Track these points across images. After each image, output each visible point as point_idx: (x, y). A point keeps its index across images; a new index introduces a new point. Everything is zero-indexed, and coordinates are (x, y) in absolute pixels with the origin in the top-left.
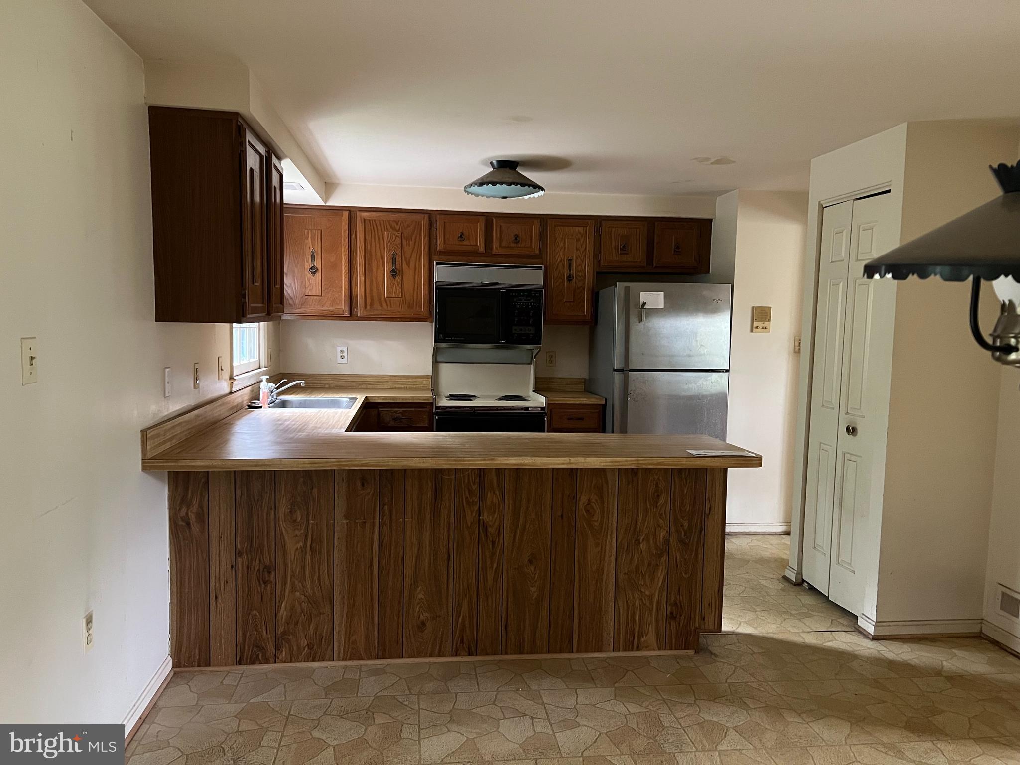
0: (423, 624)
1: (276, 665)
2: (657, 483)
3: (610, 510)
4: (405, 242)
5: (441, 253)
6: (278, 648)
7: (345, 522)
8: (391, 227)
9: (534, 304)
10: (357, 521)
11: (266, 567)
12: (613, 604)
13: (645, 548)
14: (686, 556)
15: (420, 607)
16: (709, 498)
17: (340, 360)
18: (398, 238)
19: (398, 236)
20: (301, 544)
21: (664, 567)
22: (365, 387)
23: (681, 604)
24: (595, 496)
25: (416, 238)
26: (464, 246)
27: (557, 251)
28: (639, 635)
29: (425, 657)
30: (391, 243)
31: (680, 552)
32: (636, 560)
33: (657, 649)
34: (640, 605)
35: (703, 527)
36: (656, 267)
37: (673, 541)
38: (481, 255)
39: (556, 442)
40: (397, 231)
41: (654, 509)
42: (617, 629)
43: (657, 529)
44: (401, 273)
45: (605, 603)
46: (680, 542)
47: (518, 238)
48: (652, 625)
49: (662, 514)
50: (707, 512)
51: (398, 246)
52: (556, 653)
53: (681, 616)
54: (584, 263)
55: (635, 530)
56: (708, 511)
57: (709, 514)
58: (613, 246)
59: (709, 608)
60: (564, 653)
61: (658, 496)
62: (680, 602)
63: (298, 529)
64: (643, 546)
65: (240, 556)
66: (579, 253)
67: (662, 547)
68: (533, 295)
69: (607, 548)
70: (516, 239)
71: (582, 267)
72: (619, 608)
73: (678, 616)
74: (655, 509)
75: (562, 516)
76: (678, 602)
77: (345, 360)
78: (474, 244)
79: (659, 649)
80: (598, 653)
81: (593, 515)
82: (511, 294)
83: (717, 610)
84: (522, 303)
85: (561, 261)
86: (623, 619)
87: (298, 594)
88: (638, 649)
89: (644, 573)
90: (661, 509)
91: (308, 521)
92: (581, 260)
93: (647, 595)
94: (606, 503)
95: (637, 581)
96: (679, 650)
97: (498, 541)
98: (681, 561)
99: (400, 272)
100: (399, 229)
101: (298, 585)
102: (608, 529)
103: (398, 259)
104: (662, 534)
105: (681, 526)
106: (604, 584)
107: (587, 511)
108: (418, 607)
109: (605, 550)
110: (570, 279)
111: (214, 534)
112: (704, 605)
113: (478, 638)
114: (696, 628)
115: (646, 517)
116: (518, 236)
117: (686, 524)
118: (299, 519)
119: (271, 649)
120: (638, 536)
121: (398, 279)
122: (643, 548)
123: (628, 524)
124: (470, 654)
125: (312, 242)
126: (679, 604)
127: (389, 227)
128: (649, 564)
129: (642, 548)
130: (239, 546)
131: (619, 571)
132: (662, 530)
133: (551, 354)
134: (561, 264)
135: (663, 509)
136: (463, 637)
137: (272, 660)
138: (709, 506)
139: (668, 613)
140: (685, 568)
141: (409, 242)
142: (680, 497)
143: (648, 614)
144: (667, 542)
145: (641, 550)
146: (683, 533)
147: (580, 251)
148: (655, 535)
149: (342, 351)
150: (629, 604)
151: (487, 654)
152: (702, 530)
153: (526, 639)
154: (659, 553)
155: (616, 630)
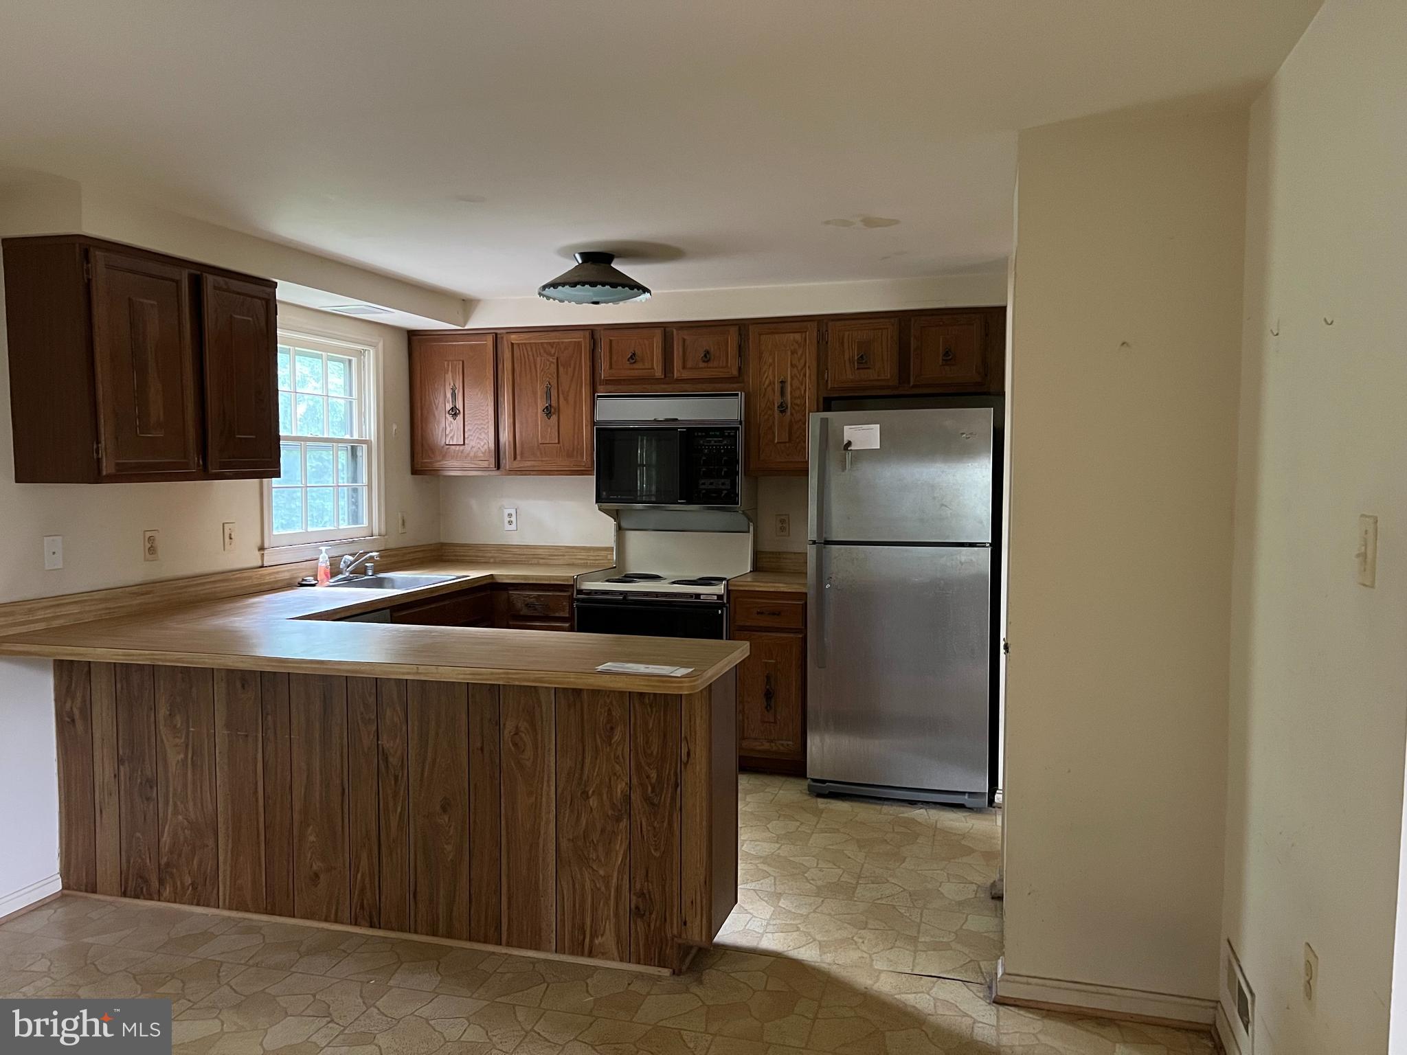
0: (317, 875)
1: (159, 903)
2: (609, 710)
3: (546, 745)
4: (561, 369)
5: (608, 382)
6: (161, 882)
7: (226, 732)
8: (545, 351)
9: (727, 447)
10: (239, 733)
11: (147, 780)
12: (555, 882)
13: (595, 805)
14: (656, 822)
15: (312, 853)
16: (686, 738)
17: (508, 527)
18: (552, 365)
19: (553, 363)
20: (182, 756)
21: (624, 837)
22: (536, 562)
23: (650, 896)
24: (525, 723)
25: (575, 364)
26: (636, 371)
27: (764, 369)
28: (591, 935)
29: (319, 920)
30: (545, 372)
31: (647, 817)
32: (584, 822)
33: (618, 959)
34: (592, 890)
35: (679, 781)
36: (914, 386)
37: (636, 797)
38: (658, 381)
39: (483, 643)
40: (551, 356)
41: (606, 748)
42: (561, 920)
43: (612, 778)
44: (557, 410)
45: (543, 880)
46: (645, 800)
47: (708, 356)
48: (610, 922)
49: (618, 756)
50: (684, 758)
51: (553, 376)
52: (479, 941)
53: (651, 914)
54: (804, 385)
55: (581, 778)
56: (686, 759)
57: (688, 762)
58: (847, 357)
59: (692, 908)
60: (489, 943)
61: (612, 728)
62: (649, 892)
63: (177, 737)
64: (593, 802)
65: (122, 764)
66: (797, 372)
67: (620, 807)
68: (726, 434)
69: (544, 799)
70: (705, 356)
71: (801, 391)
72: (563, 891)
73: (647, 913)
74: (608, 748)
75: (482, 749)
76: (645, 891)
77: (513, 527)
78: (650, 367)
79: (621, 960)
80: (534, 952)
81: (523, 751)
82: (696, 434)
83: (704, 912)
84: (710, 445)
85: (770, 383)
86: (568, 905)
87: (180, 817)
88: (590, 955)
89: (595, 842)
90: (616, 749)
91: (188, 727)
92: (799, 380)
93: (601, 876)
94: (540, 736)
95: (586, 853)
96: (650, 965)
97: (403, 775)
98: (648, 831)
99: (555, 410)
100: (555, 354)
101: (181, 807)
102: (543, 771)
103: (554, 393)
104: (619, 787)
105: (647, 778)
106: (541, 851)
107: (515, 745)
108: (310, 852)
109: (541, 803)
110: (783, 408)
111: (97, 735)
112: (685, 902)
113: (382, 905)
114: (674, 936)
115: (596, 758)
116: (708, 352)
117: (654, 775)
118: (179, 725)
119: (155, 883)
120: (585, 786)
121: (554, 418)
122: (593, 804)
123: (570, 767)
124: (372, 926)
125: (453, 377)
126: (647, 896)
127: (542, 351)
128: (603, 831)
129: (591, 804)
130: (121, 753)
131: (561, 836)
132: (619, 780)
133: (783, 517)
134: (770, 388)
135: (620, 749)
136: (363, 900)
137: (156, 896)
138: (686, 750)
139: (633, 906)
140: (655, 841)
141: (567, 369)
142: (643, 734)
143: (604, 905)
144: (627, 799)
145: (591, 808)
146: (650, 789)
147: (797, 368)
148: (610, 787)
149: (510, 515)
150: (577, 886)
151: (392, 929)
152: (678, 786)
153: (441, 917)
154: (616, 814)
155: (558, 920)
